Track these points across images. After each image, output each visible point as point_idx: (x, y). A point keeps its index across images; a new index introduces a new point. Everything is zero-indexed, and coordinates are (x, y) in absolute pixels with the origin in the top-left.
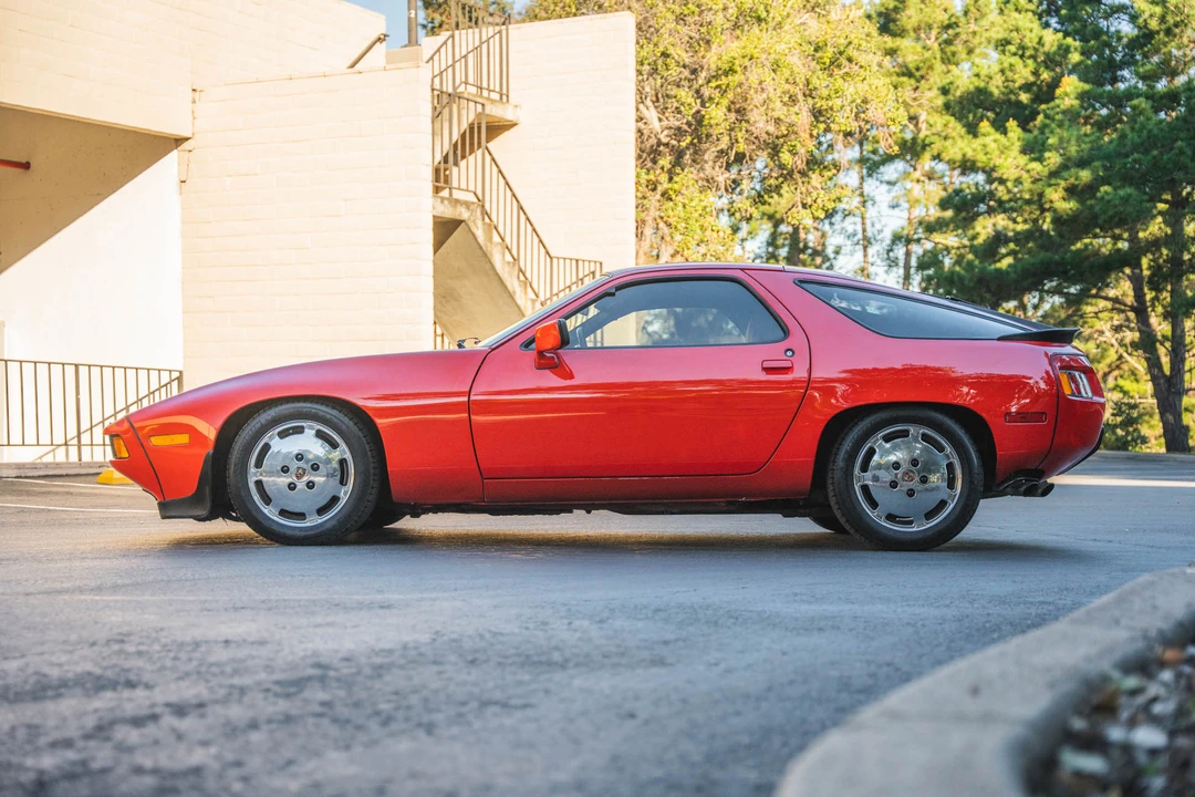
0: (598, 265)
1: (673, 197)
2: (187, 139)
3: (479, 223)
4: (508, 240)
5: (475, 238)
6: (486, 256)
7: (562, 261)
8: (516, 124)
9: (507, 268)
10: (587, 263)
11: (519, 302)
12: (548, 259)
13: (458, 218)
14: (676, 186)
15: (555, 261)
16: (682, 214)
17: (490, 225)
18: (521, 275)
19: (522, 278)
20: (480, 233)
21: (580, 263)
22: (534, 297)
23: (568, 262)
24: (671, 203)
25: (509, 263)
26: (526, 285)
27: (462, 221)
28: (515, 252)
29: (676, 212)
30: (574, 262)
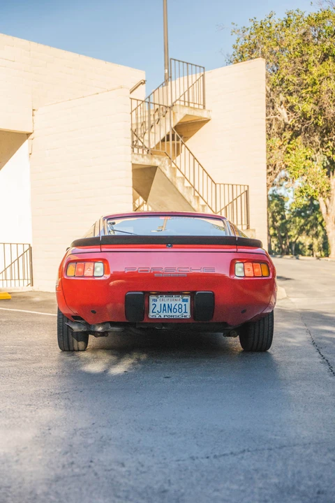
0: (246, 187)
1: (290, 151)
2: (31, 133)
3: (168, 167)
4: (187, 176)
5: (165, 175)
6: (172, 184)
7: (222, 186)
8: (209, 120)
9: (186, 190)
10: (239, 187)
11: (194, 207)
12: (214, 185)
13: (153, 164)
14: (291, 146)
15: (218, 186)
16: (294, 160)
17: (174, 168)
18: (196, 193)
19: (197, 194)
20: (168, 173)
21: (235, 187)
22: (205, 204)
23: (226, 186)
24: (289, 155)
25: (187, 187)
26: (198, 198)
27: (157, 167)
28: (192, 182)
29: (291, 159)
30: (230, 186)
